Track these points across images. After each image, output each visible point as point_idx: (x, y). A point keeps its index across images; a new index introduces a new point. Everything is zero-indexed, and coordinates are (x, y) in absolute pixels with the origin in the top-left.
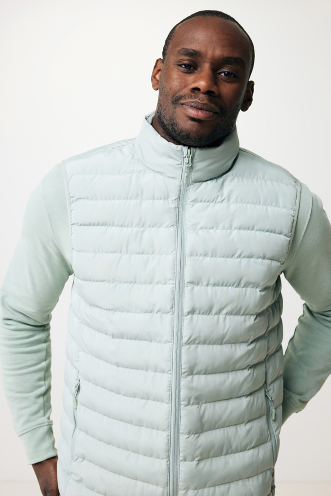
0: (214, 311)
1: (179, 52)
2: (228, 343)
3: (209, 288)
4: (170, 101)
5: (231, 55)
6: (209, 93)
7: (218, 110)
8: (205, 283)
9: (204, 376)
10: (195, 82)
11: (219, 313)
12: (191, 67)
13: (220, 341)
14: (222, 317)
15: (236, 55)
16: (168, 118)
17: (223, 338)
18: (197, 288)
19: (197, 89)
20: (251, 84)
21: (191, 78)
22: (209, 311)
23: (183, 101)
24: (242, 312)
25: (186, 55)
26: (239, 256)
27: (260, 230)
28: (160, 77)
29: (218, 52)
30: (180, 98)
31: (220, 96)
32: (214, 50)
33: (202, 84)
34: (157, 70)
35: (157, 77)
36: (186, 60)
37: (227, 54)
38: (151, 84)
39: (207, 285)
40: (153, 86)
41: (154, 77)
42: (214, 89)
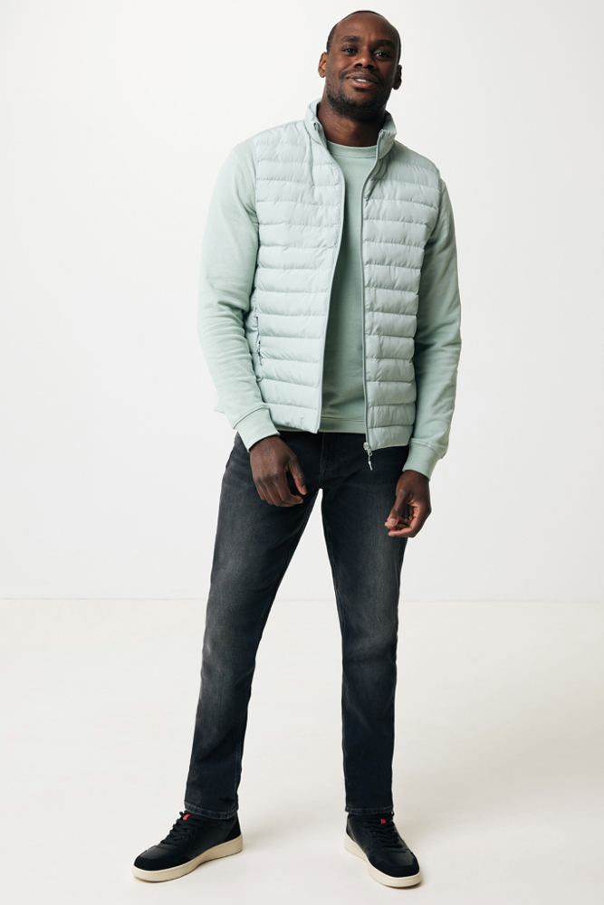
0: (387, 262)
1: (342, 40)
2: (399, 289)
3: (382, 244)
4: (337, 77)
5: (383, 38)
6: (369, 67)
7: (377, 81)
8: (378, 240)
9: (381, 314)
10: (357, 59)
11: (390, 264)
12: (353, 51)
13: (392, 287)
14: (392, 267)
15: (387, 39)
16: (337, 92)
17: (394, 285)
18: (372, 244)
19: (360, 65)
20: (400, 68)
21: (354, 58)
22: (382, 263)
23: (347, 76)
24: (408, 265)
25: (348, 41)
26: (403, 220)
27: (416, 202)
28: (326, 66)
29: (373, 38)
30: (346, 73)
31: (378, 69)
32: (370, 35)
33: (363, 61)
34: (322, 61)
35: (323, 67)
36: (347, 44)
37: (380, 38)
38: (318, 74)
39: (380, 242)
40: (320, 75)
41: (320, 68)
42: (373, 64)
